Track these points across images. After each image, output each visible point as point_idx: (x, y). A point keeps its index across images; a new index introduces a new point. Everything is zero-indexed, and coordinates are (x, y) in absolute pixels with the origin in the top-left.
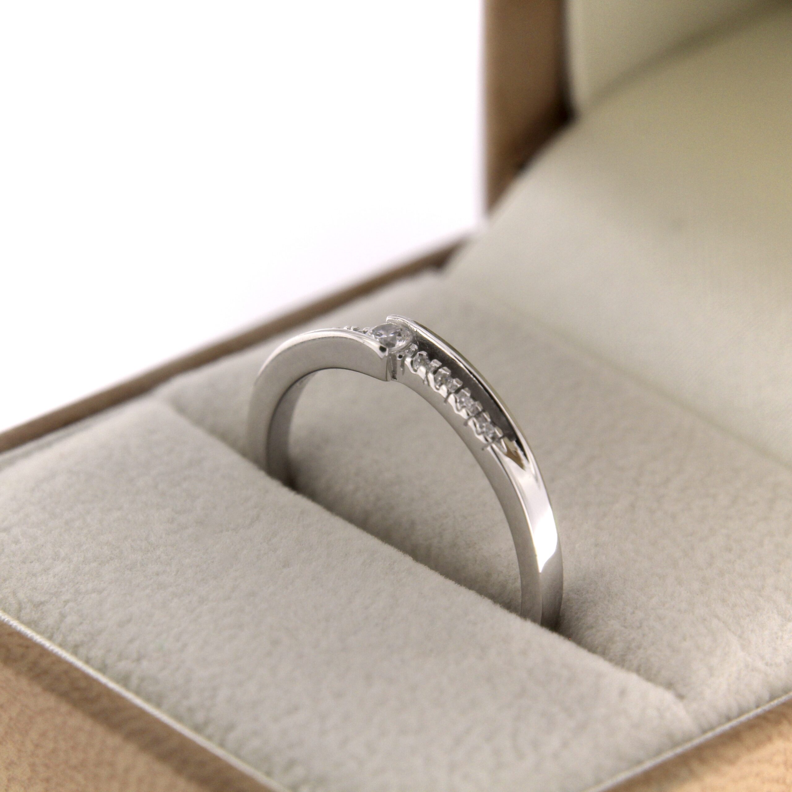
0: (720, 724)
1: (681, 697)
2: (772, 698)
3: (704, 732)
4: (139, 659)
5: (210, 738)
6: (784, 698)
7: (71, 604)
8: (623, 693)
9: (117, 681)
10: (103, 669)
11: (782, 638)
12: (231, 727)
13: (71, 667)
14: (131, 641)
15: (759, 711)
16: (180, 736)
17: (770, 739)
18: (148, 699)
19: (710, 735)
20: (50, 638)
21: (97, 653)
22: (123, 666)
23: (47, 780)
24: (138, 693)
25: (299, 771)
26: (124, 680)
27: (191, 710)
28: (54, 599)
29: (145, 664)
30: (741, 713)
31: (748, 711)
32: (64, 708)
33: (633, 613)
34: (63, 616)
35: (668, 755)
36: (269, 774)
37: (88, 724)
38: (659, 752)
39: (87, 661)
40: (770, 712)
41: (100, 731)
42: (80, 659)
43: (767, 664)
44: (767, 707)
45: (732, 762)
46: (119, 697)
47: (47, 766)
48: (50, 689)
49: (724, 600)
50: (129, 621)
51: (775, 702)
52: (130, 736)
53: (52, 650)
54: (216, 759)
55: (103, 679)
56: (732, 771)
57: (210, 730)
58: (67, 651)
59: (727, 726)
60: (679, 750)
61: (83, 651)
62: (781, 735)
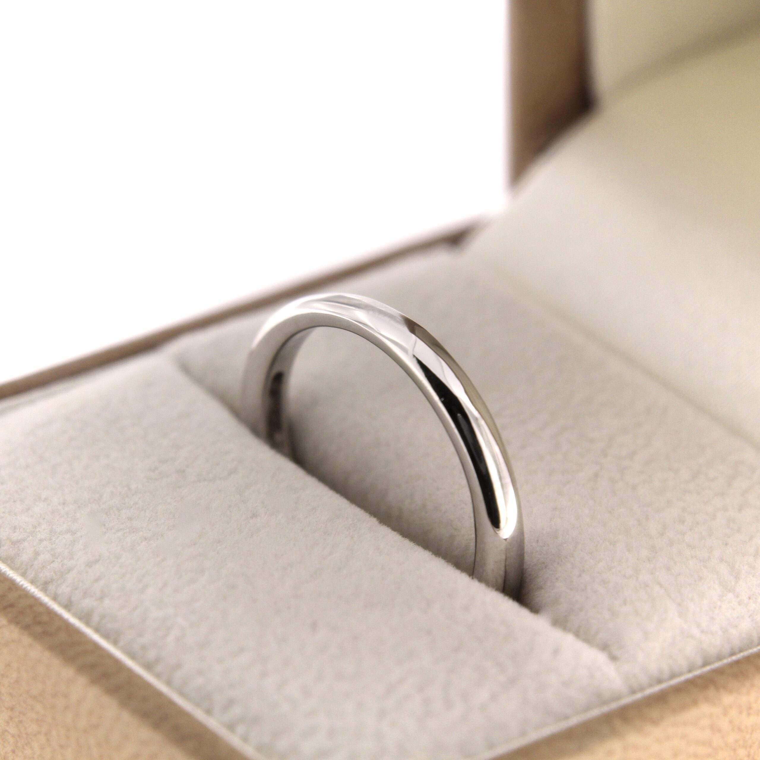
0: (651, 685)
1: (613, 658)
2: (705, 664)
3: (633, 692)
4: (101, 599)
5: (158, 676)
6: (717, 665)
7: (45, 543)
8: (556, 652)
9: (80, 618)
10: (68, 607)
11: (720, 607)
12: (178, 666)
13: (37, 601)
14: (97, 580)
15: (689, 676)
16: (130, 671)
17: (695, 703)
18: (106, 636)
19: (639, 696)
20: (24, 575)
21: (64, 589)
22: (87, 603)
23: (12, 709)
24: (97, 630)
25: (237, 710)
26: (86, 618)
27: (144, 648)
28: (31, 538)
29: (107, 602)
30: (673, 676)
31: (681, 674)
32: (27, 640)
33: (580, 576)
34: (37, 554)
35: (595, 713)
36: (209, 712)
37: (46, 656)
38: (587, 708)
39: (55, 598)
40: (700, 677)
41: (56, 662)
42: (47, 595)
43: (702, 632)
44: (698, 672)
45: (655, 722)
46: (78, 632)
47: (11, 695)
48: (15, 621)
49: (668, 569)
50: (97, 561)
51: (708, 668)
52: (83, 669)
53: (22, 585)
54: (159, 694)
55: (66, 615)
56: (656, 732)
57: (159, 668)
58: (37, 587)
59: (656, 689)
60: (605, 709)
61: (52, 588)
62: (707, 699)
